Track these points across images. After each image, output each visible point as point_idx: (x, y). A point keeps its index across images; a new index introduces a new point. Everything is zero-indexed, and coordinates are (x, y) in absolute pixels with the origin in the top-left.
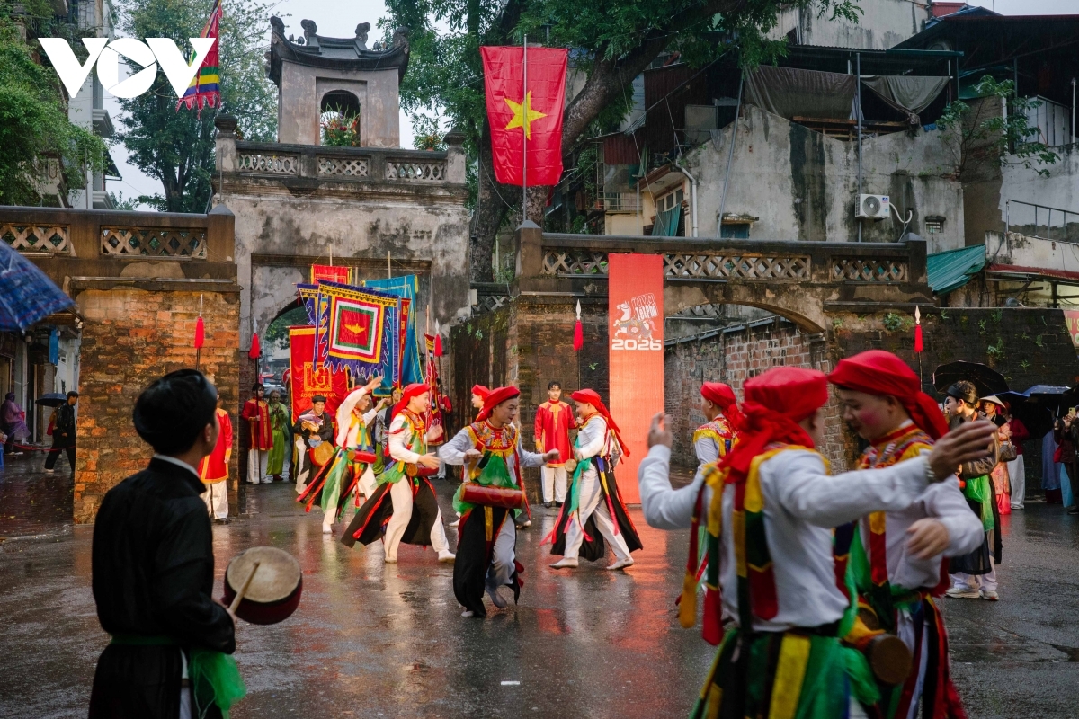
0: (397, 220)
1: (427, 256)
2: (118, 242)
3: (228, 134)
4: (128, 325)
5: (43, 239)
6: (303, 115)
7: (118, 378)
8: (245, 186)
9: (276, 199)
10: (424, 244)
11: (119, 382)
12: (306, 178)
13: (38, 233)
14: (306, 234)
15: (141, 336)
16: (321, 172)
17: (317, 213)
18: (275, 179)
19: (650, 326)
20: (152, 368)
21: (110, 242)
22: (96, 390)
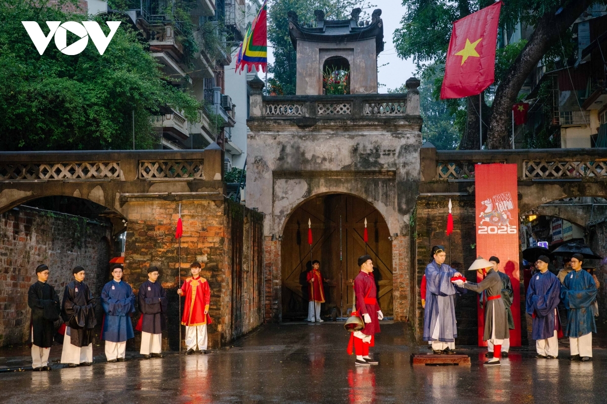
0: (371, 143)
1: (393, 167)
2: (150, 170)
3: (257, 92)
4: (154, 223)
5: (105, 171)
6: (310, 75)
7: (148, 257)
8: (268, 125)
9: (289, 133)
10: (390, 159)
11: (148, 260)
12: (309, 118)
13: (102, 167)
14: (309, 156)
15: (162, 231)
16: (319, 113)
17: (316, 142)
18: (288, 120)
19: (508, 218)
20: (168, 251)
21: (145, 170)
22: (134, 265)
